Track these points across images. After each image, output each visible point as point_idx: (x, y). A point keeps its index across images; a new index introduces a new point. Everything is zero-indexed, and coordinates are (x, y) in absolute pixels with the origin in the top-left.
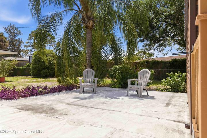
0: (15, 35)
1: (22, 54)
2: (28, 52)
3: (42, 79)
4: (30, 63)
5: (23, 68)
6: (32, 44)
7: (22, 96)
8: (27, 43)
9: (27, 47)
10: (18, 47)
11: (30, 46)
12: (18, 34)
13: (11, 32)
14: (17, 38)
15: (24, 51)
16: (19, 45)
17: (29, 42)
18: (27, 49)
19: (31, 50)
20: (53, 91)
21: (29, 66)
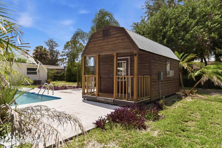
0: (54, 47)
1: (58, 63)
2: (64, 60)
3: (72, 83)
4: (65, 71)
5: (60, 76)
6: (66, 53)
7: (61, 89)
8: (63, 52)
9: (63, 55)
10: (56, 57)
11: (65, 55)
12: (56, 46)
13: (50, 45)
14: (55, 50)
15: (60, 60)
16: (57, 55)
17: (64, 52)
18: (63, 58)
19: (66, 59)
20: (74, 88)
21: (64, 74)
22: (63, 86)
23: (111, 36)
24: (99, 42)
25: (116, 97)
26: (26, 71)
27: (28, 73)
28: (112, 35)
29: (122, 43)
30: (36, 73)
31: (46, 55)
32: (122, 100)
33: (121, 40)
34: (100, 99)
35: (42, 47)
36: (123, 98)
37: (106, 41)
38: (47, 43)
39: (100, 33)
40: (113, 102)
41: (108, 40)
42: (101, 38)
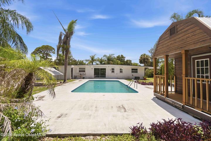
22: (150, 83)
23: (178, 33)
24: (166, 42)
25: (186, 102)
26: (131, 71)
27: (132, 72)
28: (180, 31)
29: (192, 36)
30: (137, 72)
31: (148, 59)
32: (194, 108)
33: (190, 34)
34: (168, 100)
35: (145, 54)
36: (195, 107)
37: (172, 39)
38: (150, 51)
39: (167, 33)
40: (182, 107)
41: (175, 38)
42: (168, 38)
